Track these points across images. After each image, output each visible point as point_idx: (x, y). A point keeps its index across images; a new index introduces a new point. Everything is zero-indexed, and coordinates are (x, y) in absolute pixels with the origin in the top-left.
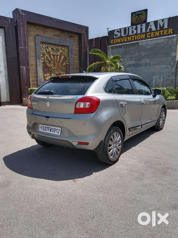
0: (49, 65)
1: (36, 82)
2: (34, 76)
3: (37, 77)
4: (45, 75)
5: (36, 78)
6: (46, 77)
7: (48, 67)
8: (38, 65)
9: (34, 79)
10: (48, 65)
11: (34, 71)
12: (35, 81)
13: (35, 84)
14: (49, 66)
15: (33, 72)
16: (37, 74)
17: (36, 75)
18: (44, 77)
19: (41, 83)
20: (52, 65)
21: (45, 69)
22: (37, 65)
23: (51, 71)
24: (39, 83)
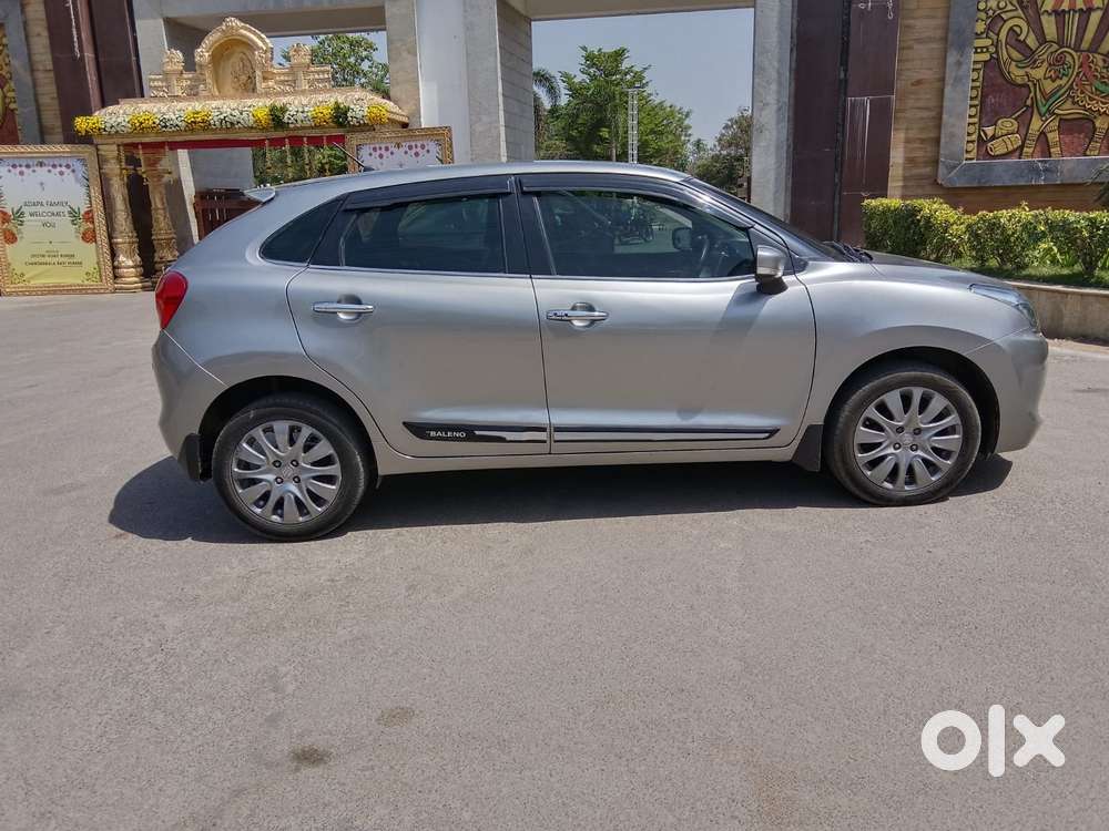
0: (1021, 72)
1: (928, 170)
2: (922, 141)
3: (937, 141)
4: (990, 131)
5: (930, 148)
6: (994, 137)
7: (1013, 83)
8: (949, 80)
9: (919, 154)
10: (1017, 74)
11: (926, 114)
12: (926, 162)
13: (922, 177)
14: (1019, 81)
15: (922, 118)
16: (939, 127)
17: (932, 135)
18: (981, 142)
19: (952, 173)
20: (1038, 73)
21: (991, 99)
22: (943, 80)
23: (1029, 102)
24: (945, 171)
